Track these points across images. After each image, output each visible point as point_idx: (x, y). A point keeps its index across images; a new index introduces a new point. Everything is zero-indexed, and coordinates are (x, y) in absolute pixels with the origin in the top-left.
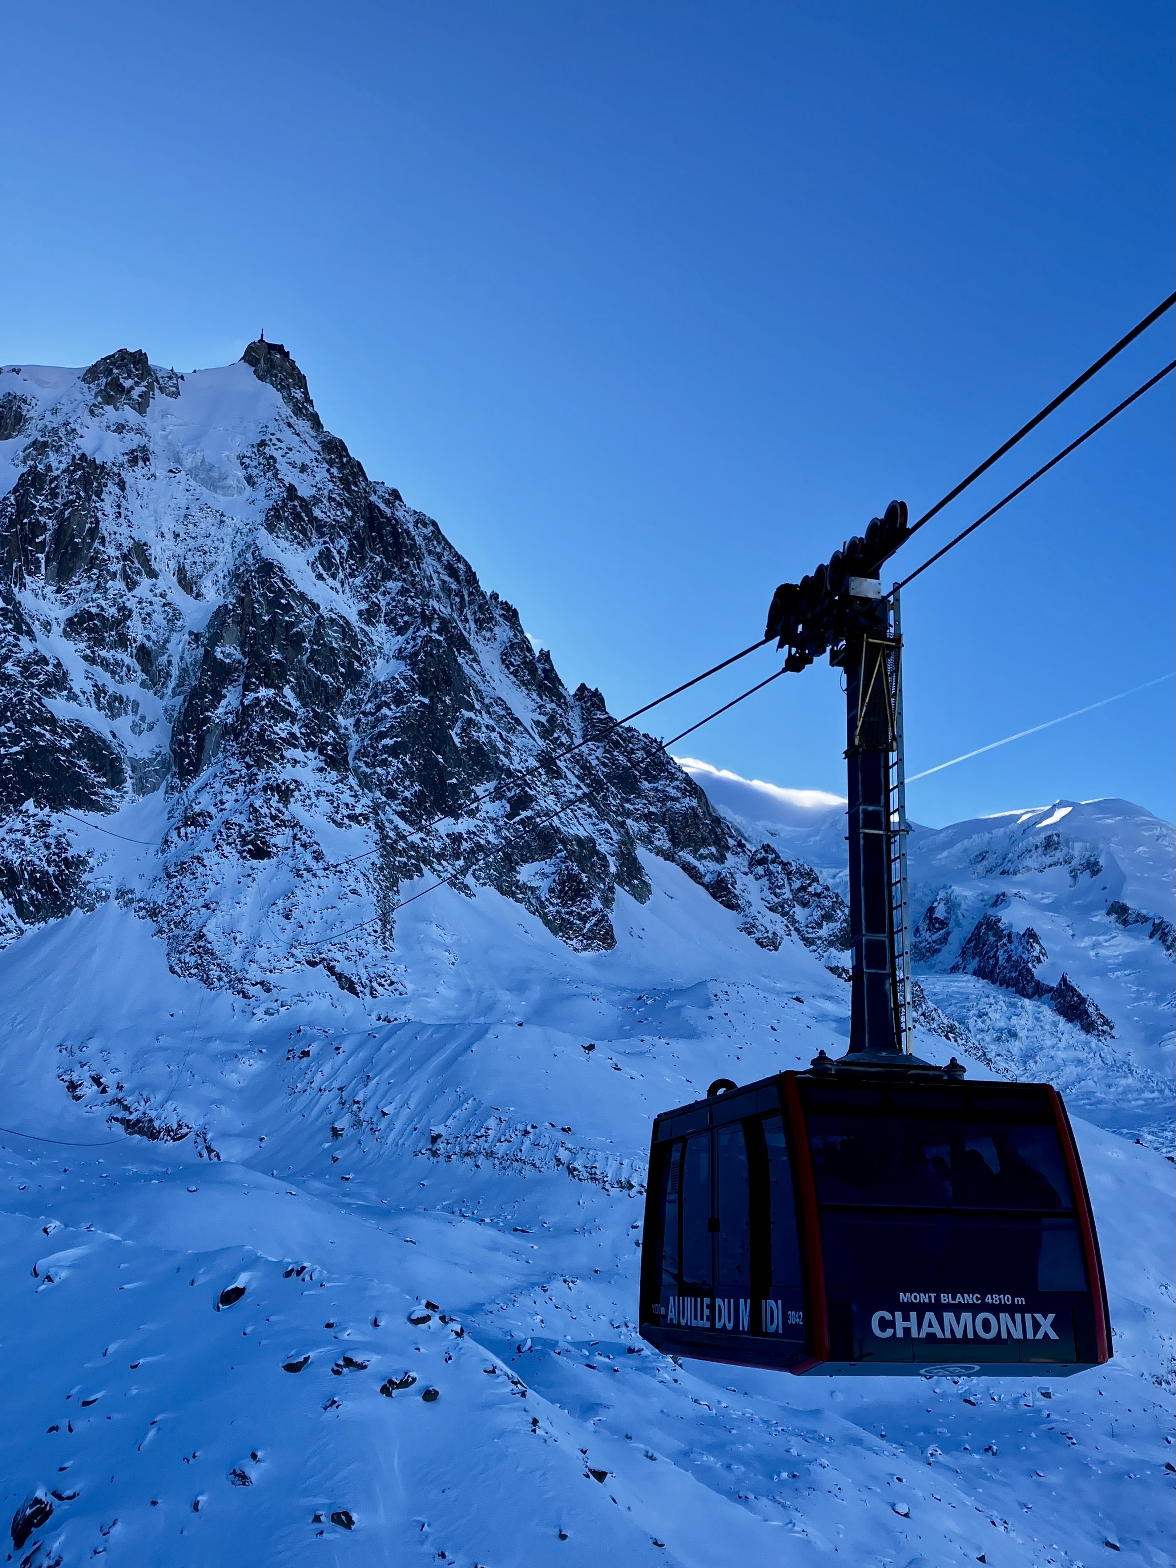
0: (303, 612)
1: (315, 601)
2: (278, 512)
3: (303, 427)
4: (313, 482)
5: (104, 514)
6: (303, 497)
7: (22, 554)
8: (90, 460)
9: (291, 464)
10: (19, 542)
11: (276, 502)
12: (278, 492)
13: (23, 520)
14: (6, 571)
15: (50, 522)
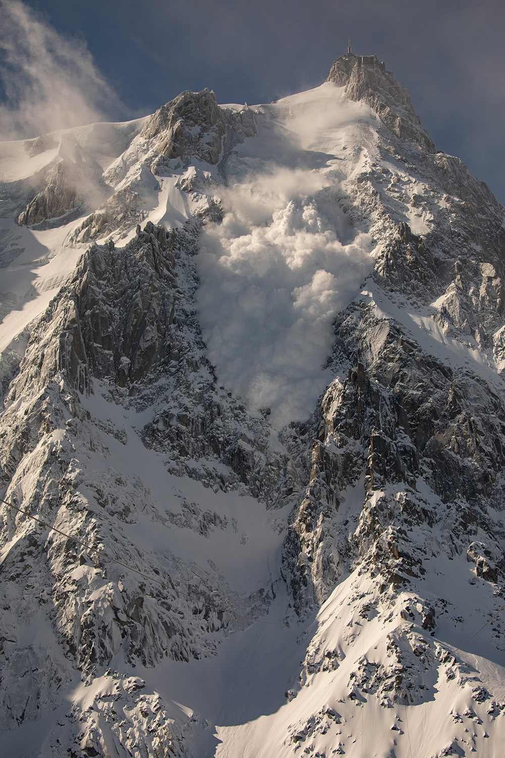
0: (431, 380)
2: (390, 260)
3: (411, 150)
4: (429, 216)
5: (178, 292)
6: (419, 236)
7: (87, 353)
8: (157, 228)
9: (400, 198)
10: (82, 340)
11: (386, 247)
12: (388, 235)
13: (85, 313)
14: (70, 377)
15: (116, 311)
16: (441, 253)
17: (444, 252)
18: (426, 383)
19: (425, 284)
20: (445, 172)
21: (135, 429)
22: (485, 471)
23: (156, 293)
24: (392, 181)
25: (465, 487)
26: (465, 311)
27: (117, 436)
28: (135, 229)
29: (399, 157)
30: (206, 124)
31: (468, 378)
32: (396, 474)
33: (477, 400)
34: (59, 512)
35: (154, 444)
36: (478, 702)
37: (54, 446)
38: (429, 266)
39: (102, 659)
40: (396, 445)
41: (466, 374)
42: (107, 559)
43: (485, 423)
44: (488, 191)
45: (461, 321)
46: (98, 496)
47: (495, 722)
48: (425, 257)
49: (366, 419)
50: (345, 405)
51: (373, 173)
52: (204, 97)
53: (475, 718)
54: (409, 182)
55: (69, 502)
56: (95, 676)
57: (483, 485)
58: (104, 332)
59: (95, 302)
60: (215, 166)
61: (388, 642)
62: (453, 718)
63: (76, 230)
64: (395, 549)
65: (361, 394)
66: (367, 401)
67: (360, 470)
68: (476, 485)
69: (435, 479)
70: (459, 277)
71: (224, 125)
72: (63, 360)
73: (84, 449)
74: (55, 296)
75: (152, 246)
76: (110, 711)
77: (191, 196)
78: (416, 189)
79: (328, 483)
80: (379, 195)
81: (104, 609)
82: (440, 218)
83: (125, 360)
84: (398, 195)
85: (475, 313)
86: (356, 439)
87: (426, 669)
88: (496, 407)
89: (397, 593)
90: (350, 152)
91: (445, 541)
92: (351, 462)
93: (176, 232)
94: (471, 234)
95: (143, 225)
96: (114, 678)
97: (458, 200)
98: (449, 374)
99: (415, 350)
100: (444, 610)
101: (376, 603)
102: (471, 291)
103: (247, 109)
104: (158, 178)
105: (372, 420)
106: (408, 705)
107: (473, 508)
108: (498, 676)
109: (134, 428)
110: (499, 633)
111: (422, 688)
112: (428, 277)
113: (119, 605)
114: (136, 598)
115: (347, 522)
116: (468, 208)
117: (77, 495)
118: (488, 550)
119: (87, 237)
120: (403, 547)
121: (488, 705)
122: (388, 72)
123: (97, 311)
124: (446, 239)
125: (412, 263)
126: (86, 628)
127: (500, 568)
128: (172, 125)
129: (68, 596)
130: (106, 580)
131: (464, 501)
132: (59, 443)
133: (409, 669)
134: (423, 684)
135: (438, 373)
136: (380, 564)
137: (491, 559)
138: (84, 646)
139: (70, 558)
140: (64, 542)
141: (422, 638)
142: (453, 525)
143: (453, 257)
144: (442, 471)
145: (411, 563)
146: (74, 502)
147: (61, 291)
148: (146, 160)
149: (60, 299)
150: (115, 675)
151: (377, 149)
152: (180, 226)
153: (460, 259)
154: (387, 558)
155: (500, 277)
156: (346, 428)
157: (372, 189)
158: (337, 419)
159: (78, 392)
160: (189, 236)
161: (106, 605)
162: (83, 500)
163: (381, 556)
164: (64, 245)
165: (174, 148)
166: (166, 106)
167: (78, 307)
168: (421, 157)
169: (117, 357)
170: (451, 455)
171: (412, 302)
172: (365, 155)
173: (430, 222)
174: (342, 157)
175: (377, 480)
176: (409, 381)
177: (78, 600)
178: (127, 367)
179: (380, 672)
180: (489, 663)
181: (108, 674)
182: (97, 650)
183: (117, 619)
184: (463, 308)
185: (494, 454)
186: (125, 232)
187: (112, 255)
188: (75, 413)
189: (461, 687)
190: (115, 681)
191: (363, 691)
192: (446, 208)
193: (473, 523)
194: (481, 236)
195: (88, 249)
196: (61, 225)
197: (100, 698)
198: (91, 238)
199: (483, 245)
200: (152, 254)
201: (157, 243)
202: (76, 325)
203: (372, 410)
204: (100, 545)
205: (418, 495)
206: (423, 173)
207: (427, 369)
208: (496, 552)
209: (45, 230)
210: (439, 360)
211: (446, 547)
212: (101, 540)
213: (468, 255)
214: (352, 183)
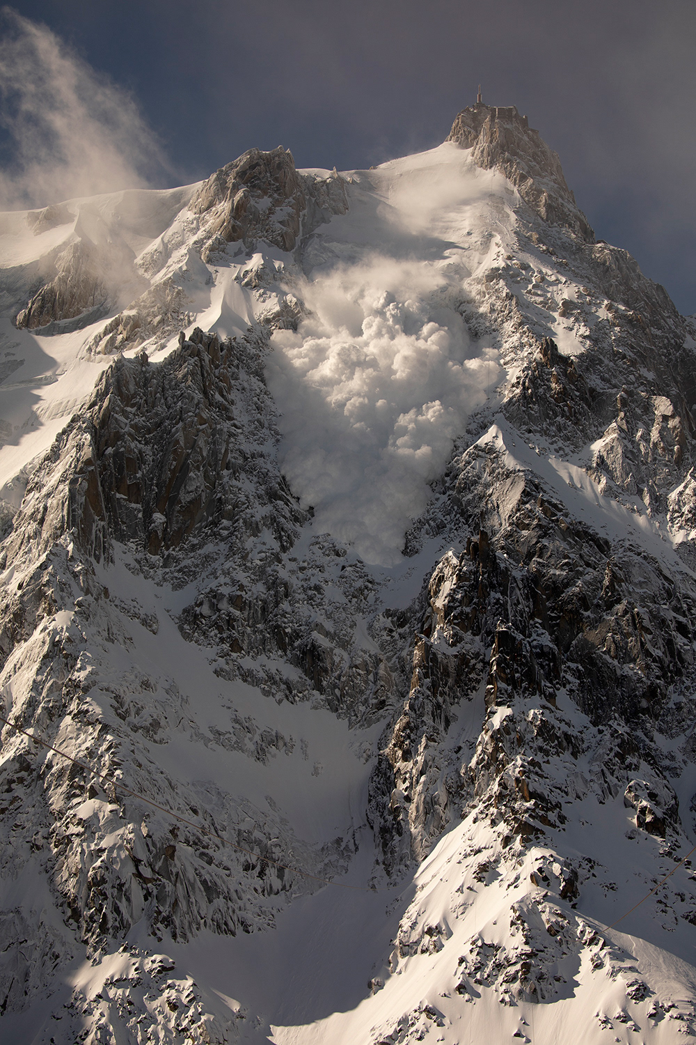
0: (581, 556)
1: (602, 534)
2: (528, 389)
3: (560, 239)
4: (584, 330)
5: (235, 425)
6: (569, 357)
7: (106, 507)
8: (208, 337)
9: (544, 303)
10: (100, 489)
11: (523, 371)
12: (526, 354)
13: (104, 451)
14: (81, 540)
15: (147, 449)
16: (599, 381)
17: (603, 379)
18: (573, 559)
19: (576, 424)
20: (608, 269)
21: (170, 613)
22: (652, 683)
23: (204, 426)
24: (534, 281)
25: (624, 705)
26: (630, 462)
27: (144, 622)
28: (178, 337)
29: (544, 248)
30: (279, 195)
31: (631, 554)
32: (529, 684)
33: (644, 585)
34: (63, 725)
35: (196, 634)
36: (634, 1001)
37: (58, 633)
38: (582, 398)
39: (116, 929)
40: (530, 645)
41: (630, 549)
42: (126, 793)
43: (654, 616)
44: (666, 297)
45: (624, 476)
46: (116, 705)
47: (657, 1029)
48: (576, 386)
49: (489, 608)
50: (461, 587)
51: (507, 268)
52: (277, 159)
53: (630, 1023)
54: (557, 282)
55: (76, 711)
56: (105, 952)
57: (649, 702)
58: (130, 479)
59: (119, 437)
60: (290, 254)
61: (511, 915)
62: (600, 1022)
63: (96, 337)
64: (525, 788)
65: (484, 573)
66: (491, 582)
67: (479, 677)
68: (639, 702)
69: (582, 692)
70: (622, 414)
71: (304, 198)
72: (74, 516)
73: (99, 639)
74: (65, 426)
75: (200, 361)
76: (126, 1001)
77: (255, 294)
78: (567, 292)
79: (434, 695)
80: (514, 299)
81: (121, 859)
82: (597, 334)
83: (159, 517)
84: (541, 299)
85: (644, 464)
86: (474, 635)
87: (565, 953)
88: (670, 594)
89: (527, 848)
90: (476, 240)
91: (595, 778)
92: (467, 666)
93: (234, 343)
94: (641, 356)
95: (189, 333)
96: (133, 955)
97: (623, 308)
98: (606, 548)
99: (559, 514)
100: (591, 873)
101: (497, 861)
102: (639, 434)
103: (336, 176)
104: (211, 268)
105: (497, 609)
106: (538, 1002)
107: (634, 733)
108: (663, 966)
109: (168, 611)
110: (666, 906)
111: (558, 980)
112: (580, 414)
113: (142, 855)
114: (165, 846)
115: (460, 748)
116: (637, 320)
117: (87, 702)
118: (654, 791)
119: (111, 347)
120: (536, 784)
121: (648, 1006)
122: (532, 130)
123: (122, 449)
124: (606, 361)
125: (558, 394)
126: (95, 885)
127: (670, 817)
128: (232, 197)
129: (71, 841)
130: (125, 821)
131: (623, 723)
132: (65, 630)
133: (539, 953)
134: (558, 975)
135: (591, 546)
136: (503, 807)
137: (657, 804)
138: (92, 911)
139: (76, 789)
140: (68, 766)
141: (559, 912)
142: (606, 756)
143: (615, 386)
144: (592, 682)
145: (547, 807)
146: (82, 711)
147: (73, 421)
148: (195, 243)
149: (71, 431)
150: (133, 951)
151: (513, 235)
152: (240, 334)
153: (625, 391)
154: (513, 799)
155: (680, 416)
156: (461, 618)
157: (506, 291)
158: (449, 607)
159: (92, 559)
160: (251, 350)
161: (124, 854)
162: (96, 710)
163: (505, 796)
164: (79, 357)
165: (233, 227)
166: (224, 169)
167: (95, 443)
168: (574, 248)
169: (148, 514)
170: (605, 659)
171: (557, 448)
172: (497, 244)
173: (585, 337)
174: (466, 246)
175: (503, 692)
176: (550, 556)
177: (85, 847)
178: (161, 528)
179: (501, 956)
180: (651, 948)
181: (124, 950)
182: (110, 917)
183: (138, 875)
184: (627, 458)
185: (666, 659)
186: (163, 341)
187: (145, 373)
188: (88, 589)
189: (611, 979)
190: (134, 960)
191: (476, 982)
192: (607, 320)
193: (634, 755)
194: (654, 359)
195: (111, 363)
196: (75, 329)
197: (111, 983)
198: (116, 348)
199: (657, 370)
200: (199, 373)
201: (207, 357)
202: (92, 468)
203: (498, 595)
204: (118, 772)
205: (559, 714)
206: (577, 271)
207: (576, 541)
208: (664, 794)
209: (53, 335)
210: (592, 528)
211: (596, 787)
212: (119, 764)
213: (636, 385)
214: (479, 281)
